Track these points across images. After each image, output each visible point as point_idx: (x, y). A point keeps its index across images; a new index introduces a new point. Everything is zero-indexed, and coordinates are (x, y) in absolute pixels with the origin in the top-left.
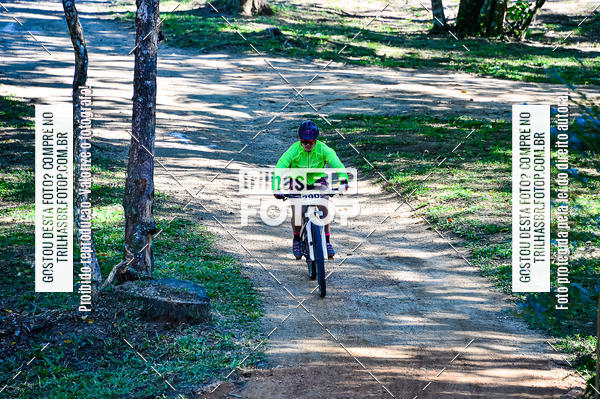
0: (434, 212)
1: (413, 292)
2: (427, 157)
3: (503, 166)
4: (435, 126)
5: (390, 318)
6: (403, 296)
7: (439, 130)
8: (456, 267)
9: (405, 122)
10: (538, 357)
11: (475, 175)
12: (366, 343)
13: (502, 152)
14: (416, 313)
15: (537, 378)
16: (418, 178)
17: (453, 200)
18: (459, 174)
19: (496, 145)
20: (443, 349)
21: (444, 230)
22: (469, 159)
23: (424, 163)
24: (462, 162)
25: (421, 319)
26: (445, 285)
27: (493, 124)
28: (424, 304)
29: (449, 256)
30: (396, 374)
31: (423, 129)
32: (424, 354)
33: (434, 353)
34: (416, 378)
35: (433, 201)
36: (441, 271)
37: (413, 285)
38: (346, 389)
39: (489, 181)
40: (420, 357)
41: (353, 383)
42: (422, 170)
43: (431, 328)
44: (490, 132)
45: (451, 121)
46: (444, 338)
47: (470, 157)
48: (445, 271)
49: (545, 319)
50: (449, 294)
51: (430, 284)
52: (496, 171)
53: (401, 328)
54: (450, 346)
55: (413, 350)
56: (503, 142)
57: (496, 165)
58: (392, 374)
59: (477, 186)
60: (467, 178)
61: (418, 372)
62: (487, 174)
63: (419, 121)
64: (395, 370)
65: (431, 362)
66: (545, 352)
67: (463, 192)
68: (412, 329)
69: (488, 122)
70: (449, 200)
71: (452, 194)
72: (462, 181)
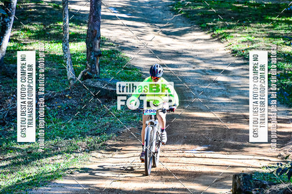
0: (235, 48)
1: (225, 86)
2: (233, 21)
3: (270, 25)
4: (237, 5)
5: (213, 98)
6: (219, 88)
7: (239, 8)
8: (245, 74)
9: (223, 4)
10: (284, 118)
11: (256, 29)
12: (201, 110)
13: (270, 18)
14: (226, 96)
15: (284, 127)
16: (228, 31)
17: (245, 42)
18: (248, 29)
19: (266, 15)
20: (238, 114)
21: (240, 56)
22: (253, 22)
23: (231, 23)
24: (250, 23)
25: (228, 99)
26: (240, 83)
27: (266, 5)
28: (229, 92)
29: (242, 69)
30: (215, 125)
31: (231, 7)
32: (229, 116)
33: (234, 115)
34: (225, 127)
35: (235, 42)
36: (238, 76)
37: (224, 83)
38: (191, 132)
39: (262, 33)
40: (227, 117)
41: (195, 129)
42: (230, 27)
43: (232, 103)
44: (264, 9)
45: (245, 3)
46: (239, 108)
47: (254, 21)
48: (240, 76)
49: (288, 100)
50: (242, 87)
51: (233, 83)
52: (266, 28)
53: (218, 103)
54: (242, 112)
55: (224, 114)
56: (270, 13)
57: (267, 25)
58: (213, 125)
59: (257, 35)
60: (252, 31)
61: (226, 124)
62: (262, 29)
63: (229, 3)
64: (215, 123)
65: (232, 120)
66: (288, 115)
67: (250, 38)
68: (224, 104)
69: (263, 4)
70: (243, 42)
71: (244, 39)
72: (250, 33)
